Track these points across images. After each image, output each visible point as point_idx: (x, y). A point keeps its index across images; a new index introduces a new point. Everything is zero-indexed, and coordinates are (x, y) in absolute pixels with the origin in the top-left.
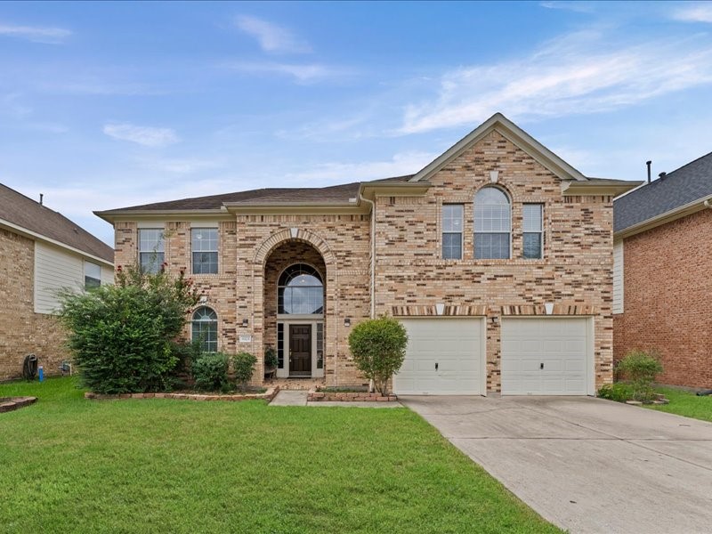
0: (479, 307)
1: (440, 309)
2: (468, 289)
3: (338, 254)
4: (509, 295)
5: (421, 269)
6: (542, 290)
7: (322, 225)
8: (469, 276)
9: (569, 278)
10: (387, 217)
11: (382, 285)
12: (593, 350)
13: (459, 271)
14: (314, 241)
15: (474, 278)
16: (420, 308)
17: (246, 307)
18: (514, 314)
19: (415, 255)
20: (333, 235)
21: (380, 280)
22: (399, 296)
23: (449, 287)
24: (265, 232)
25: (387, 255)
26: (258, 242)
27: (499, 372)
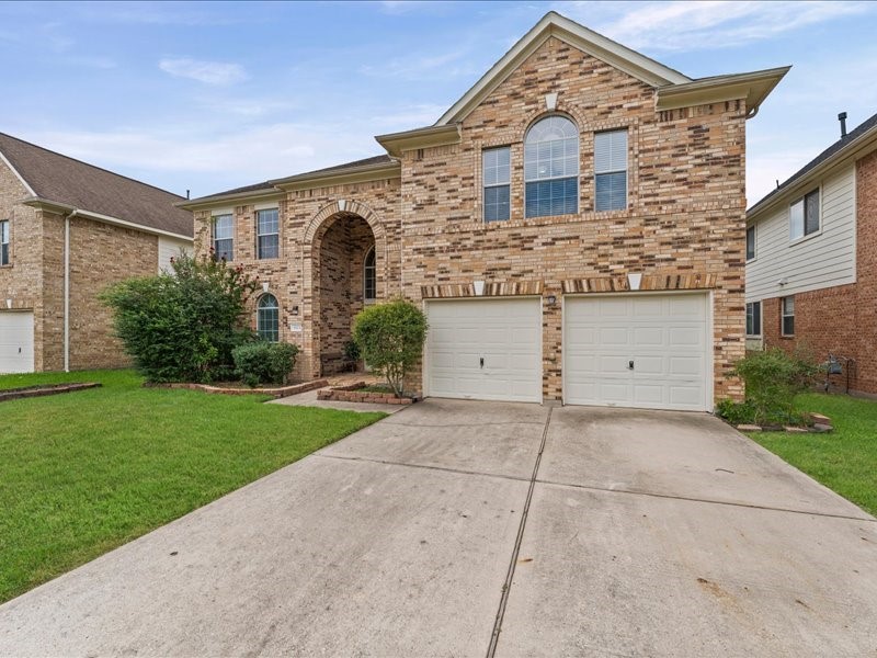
0: (531, 284)
1: (479, 288)
2: (517, 260)
3: (389, 226)
4: (574, 264)
5: (455, 237)
6: (623, 254)
7: (371, 193)
8: (517, 242)
9: (667, 235)
10: (415, 175)
11: (409, 260)
12: (712, 342)
13: (503, 235)
14: (363, 213)
15: (524, 243)
16: (454, 286)
17: (296, 293)
18: (582, 291)
19: (448, 219)
20: (383, 203)
21: (406, 254)
22: (429, 273)
23: (490, 257)
24: (313, 207)
25: (415, 223)
26: (307, 219)
27: (559, 373)
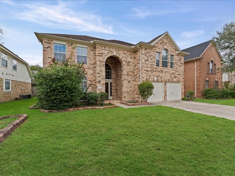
0: (163, 79)
1: (156, 79)
2: (161, 74)
3: (127, 62)
4: (167, 77)
5: (152, 68)
6: (173, 76)
7: (122, 53)
8: (161, 71)
9: (178, 73)
10: (145, 53)
11: (143, 72)
12: (181, 89)
13: (159, 70)
14: (120, 57)
15: (162, 72)
16: (152, 79)
17: (100, 76)
18: (169, 81)
19: (151, 65)
20: (125, 56)
21: (143, 71)
22: (147, 75)
23: (157, 74)
24: (106, 52)
25: (145, 64)
26: (103, 55)
27: (166, 95)
